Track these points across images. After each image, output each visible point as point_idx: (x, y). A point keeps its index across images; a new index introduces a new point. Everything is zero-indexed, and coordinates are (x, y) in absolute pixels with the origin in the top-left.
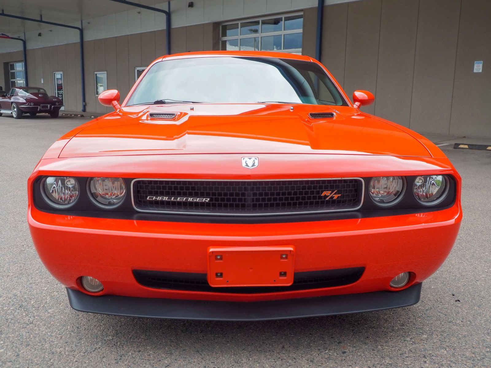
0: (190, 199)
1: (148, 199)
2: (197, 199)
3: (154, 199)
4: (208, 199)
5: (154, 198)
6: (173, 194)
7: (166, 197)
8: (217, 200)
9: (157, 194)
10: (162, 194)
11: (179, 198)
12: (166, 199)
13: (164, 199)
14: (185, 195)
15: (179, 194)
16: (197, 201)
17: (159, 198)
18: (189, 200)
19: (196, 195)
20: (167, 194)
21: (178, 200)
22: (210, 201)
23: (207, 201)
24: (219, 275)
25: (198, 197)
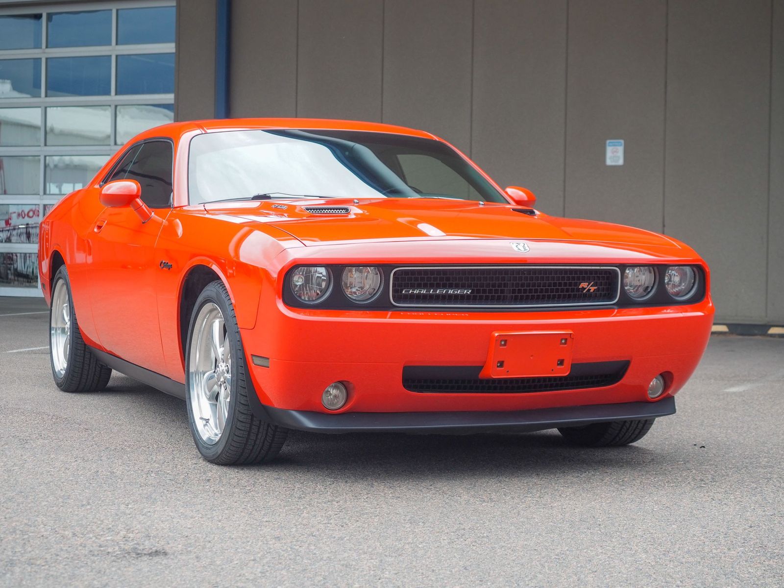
0: (451, 292)
1: (404, 292)
2: (458, 291)
3: (410, 292)
4: (470, 291)
6: (432, 286)
7: (424, 289)
8: (478, 291)
9: (413, 287)
10: (419, 286)
12: (424, 292)
13: (422, 292)
14: (444, 286)
15: (438, 286)
16: (458, 293)
17: (416, 291)
18: (449, 292)
19: (457, 287)
20: (425, 286)
21: (437, 292)
22: (470, 293)
23: (468, 293)
24: (502, 364)
25: (458, 289)
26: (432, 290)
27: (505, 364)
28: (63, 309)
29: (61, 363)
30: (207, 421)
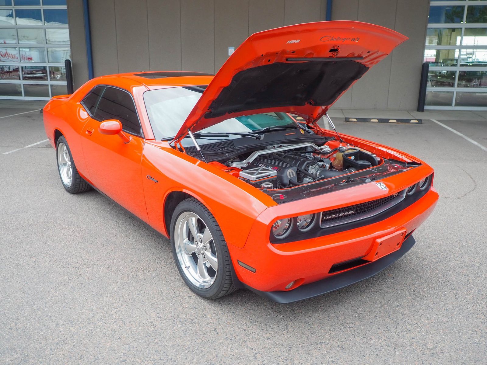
0: (346, 214)
4: (354, 211)
5: (328, 217)
8: (358, 210)
11: (340, 214)
12: (334, 216)
13: (333, 217)
17: (330, 217)
21: (340, 216)
24: (377, 254)
25: (349, 211)
26: (337, 215)
27: (378, 254)
28: (64, 153)
29: (67, 180)
30: (189, 267)
